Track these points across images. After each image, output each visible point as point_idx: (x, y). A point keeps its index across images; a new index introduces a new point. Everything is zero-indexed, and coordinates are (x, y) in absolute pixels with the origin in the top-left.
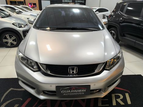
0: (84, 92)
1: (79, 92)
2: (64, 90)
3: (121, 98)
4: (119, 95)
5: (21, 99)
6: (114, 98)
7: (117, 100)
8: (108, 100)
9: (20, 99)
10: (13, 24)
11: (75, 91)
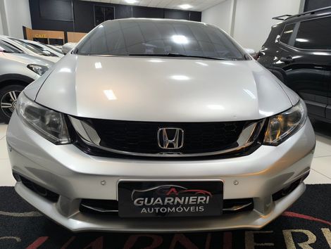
0: (205, 205)
1: (188, 205)
2: (144, 195)
3: (309, 242)
4: (305, 231)
5: (18, 239)
6: (291, 239)
7: (301, 245)
8: (272, 244)
9: (15, 240)
10: (28, 66)
11: (177, 199)
